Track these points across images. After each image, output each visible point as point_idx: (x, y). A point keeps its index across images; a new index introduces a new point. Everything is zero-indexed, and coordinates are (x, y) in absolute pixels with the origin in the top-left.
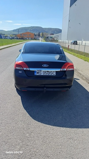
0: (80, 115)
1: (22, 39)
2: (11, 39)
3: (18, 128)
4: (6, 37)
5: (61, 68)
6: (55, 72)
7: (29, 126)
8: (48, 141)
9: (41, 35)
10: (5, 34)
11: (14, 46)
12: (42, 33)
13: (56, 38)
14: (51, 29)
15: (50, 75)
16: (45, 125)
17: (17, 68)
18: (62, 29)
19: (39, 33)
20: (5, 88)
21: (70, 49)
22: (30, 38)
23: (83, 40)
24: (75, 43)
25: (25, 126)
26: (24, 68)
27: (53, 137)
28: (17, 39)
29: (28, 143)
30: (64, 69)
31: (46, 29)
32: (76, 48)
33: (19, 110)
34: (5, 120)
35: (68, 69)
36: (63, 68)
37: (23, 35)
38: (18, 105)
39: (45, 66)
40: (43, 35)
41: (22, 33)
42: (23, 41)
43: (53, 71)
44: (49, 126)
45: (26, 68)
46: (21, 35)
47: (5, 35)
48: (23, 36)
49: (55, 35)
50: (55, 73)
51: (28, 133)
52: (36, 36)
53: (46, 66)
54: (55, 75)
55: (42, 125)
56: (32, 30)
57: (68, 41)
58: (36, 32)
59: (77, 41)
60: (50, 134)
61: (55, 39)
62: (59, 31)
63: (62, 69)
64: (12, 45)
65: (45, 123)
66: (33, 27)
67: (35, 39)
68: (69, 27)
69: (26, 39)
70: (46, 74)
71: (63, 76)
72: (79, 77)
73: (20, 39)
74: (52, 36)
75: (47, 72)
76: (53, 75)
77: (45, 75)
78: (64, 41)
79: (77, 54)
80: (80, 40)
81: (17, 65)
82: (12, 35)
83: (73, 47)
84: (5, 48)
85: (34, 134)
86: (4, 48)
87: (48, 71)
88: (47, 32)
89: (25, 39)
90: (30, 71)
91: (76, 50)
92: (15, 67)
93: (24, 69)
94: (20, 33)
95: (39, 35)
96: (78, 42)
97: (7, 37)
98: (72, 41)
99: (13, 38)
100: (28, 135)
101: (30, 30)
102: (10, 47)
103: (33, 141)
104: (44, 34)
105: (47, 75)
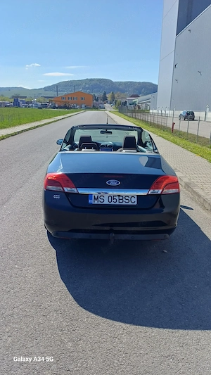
0: (193, 299)
1: (65, 107)
2: (40, 108)
3: (49, 329)
4: (28, 104)
5: (149, 188)
6: (136, 197)
7: (75, 323)
8: (116, 361)
9: (109, 99)
10: (26, 97)
11: (45, 124)
12: (111, 94)
13: (144, 105)
14: (131, 84)
15: (124, 203)
16: (111, 322)
17: (50, 187)
18: (157, 84)
19: (105, 94)
20: (21, 229)
21: (177, 131)
22: (83, 106)
23: (208, 109)
24: (190, 116)
25: (64, 324)
26: (65, 188)
27: (128, 351)
28: (54, 108)
29: (71, 364)
30: (156, 191)
31: (120, 83)
32: (191, 128)
33: (53, 283)
34: (20, 307)
35: (166, 191)
36: (154, 189)
37: (67, 98)
38: (51, 271)
39: (113, 182)
40: (113, 97)
41: (65, 93)
42: (68, 113)
43: (131, 196)
44: (121, 324)
45: (69, 189)
46: (62, 97)
47: (26, 100)
48: (67, 100)
49: (142, 98)
50: (135, 200)
51: (71, 340)
52: (97, 100)
53: (115, 184)
54: (136, 203)
55: (104, 323)
56: (88, 88)
57: (171, 112)
58: (98, 91)
59: (193, 114)
60: (121, 345)
61: (143, 107)
62: (152, 89)
63: (152, 191)
64: (42, 123)
65: (110, 319)
66: (91, 80)
67: (95, 108)
68: (175, 80)
69: (74, 108)
70: (115, 200)
71: (154, 206)
72: (196, 202)
73: (61, 108)
74: (135, 100)
75: (117, 198)
76: (130, 203)
77: (112, 203)
78: (163, 112)
79: (193, 145)
80: (200, 110)
81: (50, 182)
82: (42, 100)
83: (183, 126)
84: (26, 130)
85: (85, 343)
86: (22, 131)
87: (119, 196)
88: (123, 91)
89: (71, 108)
90: (78, 194)
91: (191, 134)
92: (46, 186)
93: (66, 191)
94: (60, 94)
95: (105, 99)
96: (196, 114)
97: (31, 102)
98: (181, 112)
99: (45, 106)
100: (71, 344)
101: (85, 86)
102: (37, 127)
103: (81, 361)
104: (116, 95)
105: (117, 203)
